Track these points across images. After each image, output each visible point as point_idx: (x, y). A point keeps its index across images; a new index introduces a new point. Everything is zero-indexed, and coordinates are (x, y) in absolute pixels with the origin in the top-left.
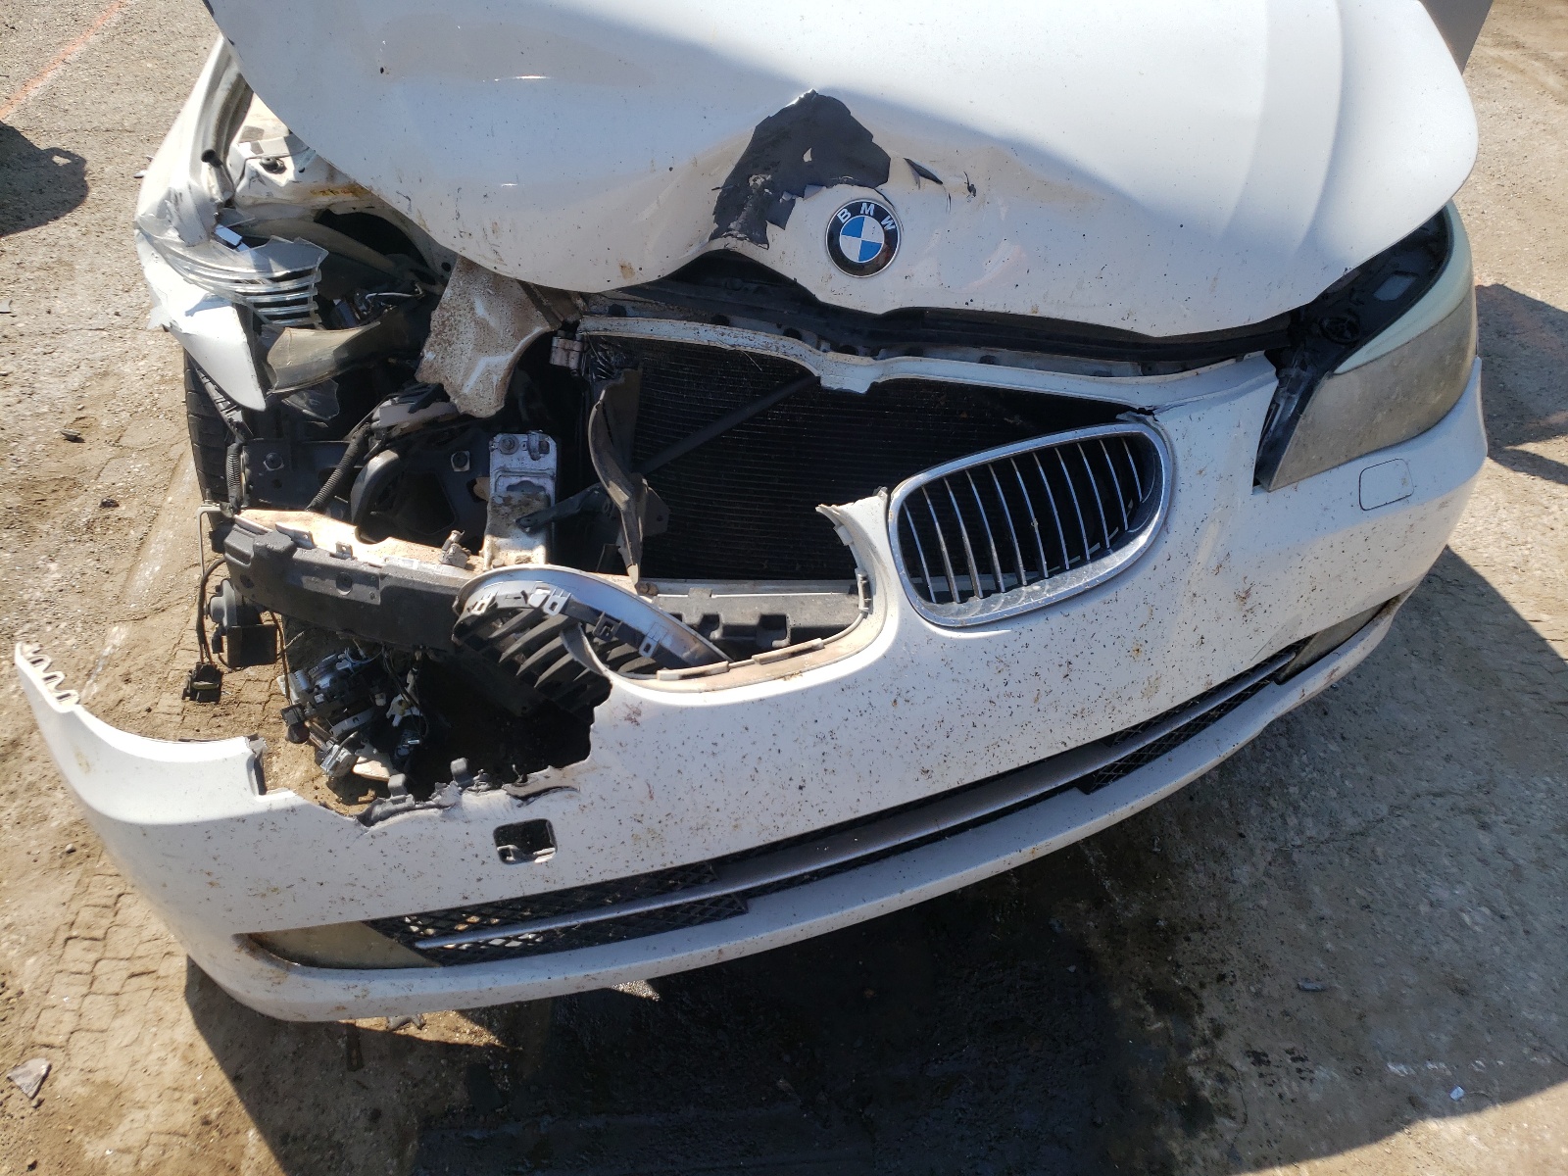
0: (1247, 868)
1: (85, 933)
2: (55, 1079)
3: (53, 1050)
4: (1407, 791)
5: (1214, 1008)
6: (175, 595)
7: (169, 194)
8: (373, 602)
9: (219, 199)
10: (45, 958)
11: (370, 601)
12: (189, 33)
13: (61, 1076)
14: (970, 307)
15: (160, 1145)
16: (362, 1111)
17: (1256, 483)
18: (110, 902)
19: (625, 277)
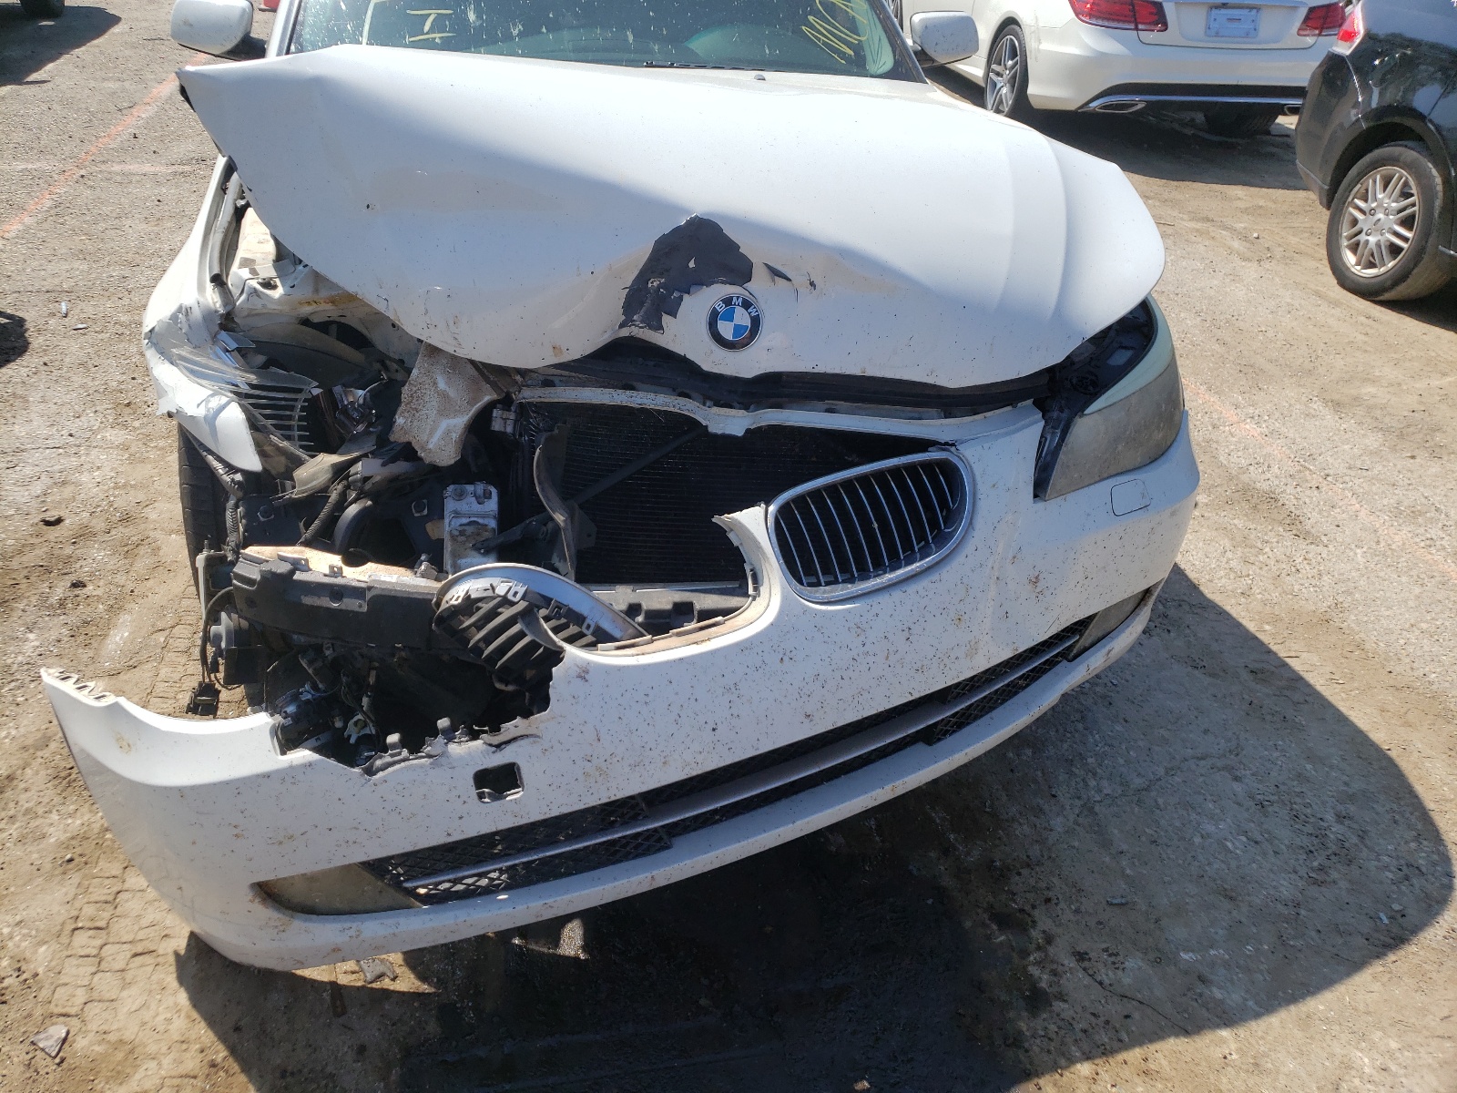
0: (1059, 819)
1: (89, 924)
2: (74, 1041)
3: (69, 1019)
4: (1177, 756)
5: (1044, 922)
6: (145, 655)
7: (181, 307)
8: (361, 610)
9: (222, 311)
10: (55, 946)
11: (357, 609)
12: (115, 215)
13: (79, 1038)
14: (815, 371)
15: (173, 1086)
16: (349, 1047)
17: (1036, 496)
18: (110, 898)
19: (556, 355)
